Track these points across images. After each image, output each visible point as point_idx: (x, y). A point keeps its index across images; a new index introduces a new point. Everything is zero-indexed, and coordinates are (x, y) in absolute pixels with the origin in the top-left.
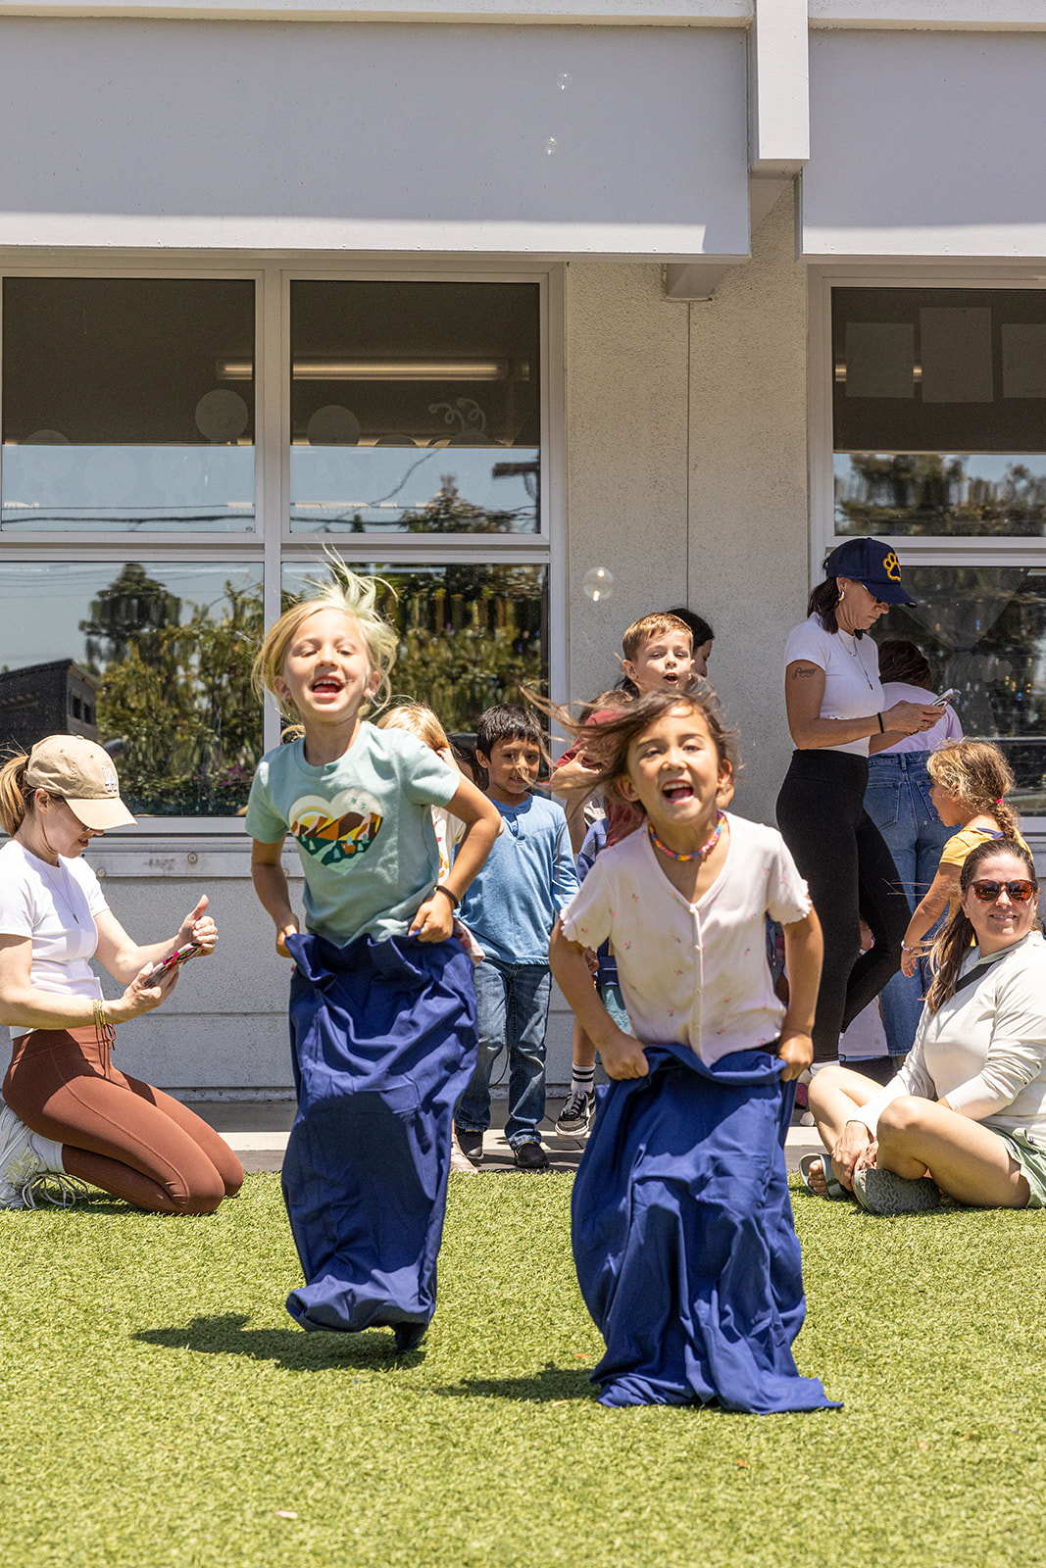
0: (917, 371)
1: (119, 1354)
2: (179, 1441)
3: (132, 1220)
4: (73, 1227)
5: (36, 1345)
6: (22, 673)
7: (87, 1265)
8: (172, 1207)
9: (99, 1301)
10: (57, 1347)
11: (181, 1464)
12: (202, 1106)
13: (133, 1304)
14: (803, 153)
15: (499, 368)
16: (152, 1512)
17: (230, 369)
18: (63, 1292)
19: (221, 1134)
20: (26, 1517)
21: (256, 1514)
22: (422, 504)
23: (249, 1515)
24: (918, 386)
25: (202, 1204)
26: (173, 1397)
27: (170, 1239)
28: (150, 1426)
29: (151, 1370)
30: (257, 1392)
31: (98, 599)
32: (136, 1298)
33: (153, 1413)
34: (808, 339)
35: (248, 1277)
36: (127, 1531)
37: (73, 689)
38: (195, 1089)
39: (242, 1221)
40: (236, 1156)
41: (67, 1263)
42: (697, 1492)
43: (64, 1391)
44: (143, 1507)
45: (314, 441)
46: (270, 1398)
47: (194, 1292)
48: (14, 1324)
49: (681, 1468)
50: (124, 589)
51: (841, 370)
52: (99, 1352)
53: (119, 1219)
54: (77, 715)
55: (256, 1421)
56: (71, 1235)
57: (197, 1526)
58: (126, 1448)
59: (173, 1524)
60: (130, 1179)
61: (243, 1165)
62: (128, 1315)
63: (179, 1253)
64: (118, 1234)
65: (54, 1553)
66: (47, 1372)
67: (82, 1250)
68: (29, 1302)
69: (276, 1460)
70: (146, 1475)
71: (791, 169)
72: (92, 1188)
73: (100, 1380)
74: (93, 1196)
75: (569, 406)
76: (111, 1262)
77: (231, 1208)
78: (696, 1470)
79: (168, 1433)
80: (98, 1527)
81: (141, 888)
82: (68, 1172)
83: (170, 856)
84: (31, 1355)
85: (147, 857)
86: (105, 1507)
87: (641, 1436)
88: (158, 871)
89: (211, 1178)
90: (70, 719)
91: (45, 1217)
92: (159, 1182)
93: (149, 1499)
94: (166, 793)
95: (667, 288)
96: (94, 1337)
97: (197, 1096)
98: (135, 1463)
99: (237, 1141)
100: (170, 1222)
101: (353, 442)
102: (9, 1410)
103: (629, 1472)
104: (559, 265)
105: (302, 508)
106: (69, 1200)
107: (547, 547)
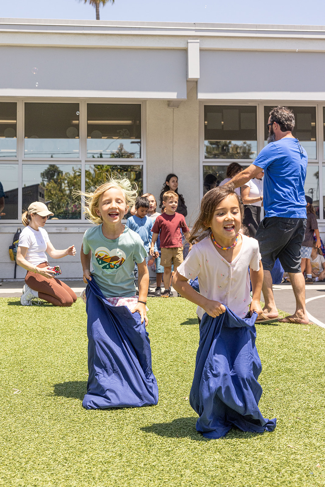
0: (223, 123)
1: (51, 338)
2: (64, 358)
3: (53, 308)
4: (40, 310)
5: (33, 336)
6: (28, 187)
7: (44, 318)
8: (61, 305)
9: (46, 326)
10: (37, 336)
11: (64, 363)
12: (67, 282)
13: (53, 327)
14: (199, 77)
15: (132, 122)
16: (58, 373)
17: (74, 122)
18: (38, 324)
19: (72, 288)
20: (31, 375)
21: (80, 374)
22: (115, 151)
23: (79, 374)
24: (223, 126)
25: (68, 304)
26: (62, 348)
27: (62, 312)
28: (57, 354)
29: (58, 342)
30: (80, 346)
31: (45, 171)
32: (54, 326)
33: (58, 351)
34: (199, 116)
35: (78, 321)
36: (53, 378)
37: (40, 191)
38: (66, 278)
39: (76, 308)
40: (75, 294)
41: (39, 318)
42: (175, 368)
43: (39, 346)
44: (56, 372)
45: (92, 138)
46: (83, 348)
47: (67, 324)
48: (28, 331)
49: (172, 363)
50: (50, 169)
51: (206, 122)
52: (46, 338)
53: (50, 308)
54: (40, 196)
55: (80, 353)
56: (40, 311)
57: (68, 377)
58: (52, 359)
59: (62, 376)
60: (53, 299)
61: (77, 295)
62: (53, 329)
63: (63, 315)
64: (50, 311)
65: (37, 383)
66: (35, 342)
67: (43, 314)
68: (31, 326)
69: (85, 362)
70: (57, 365)
71: (196, 80)
72: (44, 301)
73: (47, 344)
74: (45, 303)
75: (147, 131)
76: (48, 317)
77: (74, 305)
78: (175, 364)
79: (61, 356)
80: (46, 377)
81: (55, 235)
82: (39, 298)
83: (61, 228)
84: (32, 338)
85: (56, 228)
86: (48, 372)
87: (163, 356)
88: (58, 231)
89: (70, 299)
90: (39, 197)
91: (34, 307)
92: (59, 300)
93: (57, 371)
94: (60, 213)
95: (169, 105)
96: (45, 334)
97: (67, 280)
98: (54, 363)
99: (75, 290)
100: (61, 308)
101: (101, 138)
102: (27, 351)
103: (161, 364)
104: (145, 101)
105: (89, 151)
106: (39, 303)
107: (143, 161)
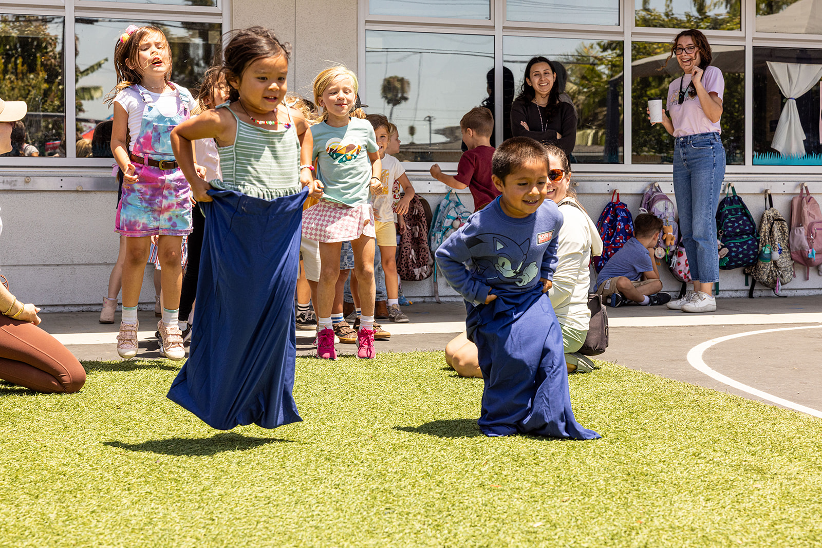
85: (1, 179)
89: (81, 370)
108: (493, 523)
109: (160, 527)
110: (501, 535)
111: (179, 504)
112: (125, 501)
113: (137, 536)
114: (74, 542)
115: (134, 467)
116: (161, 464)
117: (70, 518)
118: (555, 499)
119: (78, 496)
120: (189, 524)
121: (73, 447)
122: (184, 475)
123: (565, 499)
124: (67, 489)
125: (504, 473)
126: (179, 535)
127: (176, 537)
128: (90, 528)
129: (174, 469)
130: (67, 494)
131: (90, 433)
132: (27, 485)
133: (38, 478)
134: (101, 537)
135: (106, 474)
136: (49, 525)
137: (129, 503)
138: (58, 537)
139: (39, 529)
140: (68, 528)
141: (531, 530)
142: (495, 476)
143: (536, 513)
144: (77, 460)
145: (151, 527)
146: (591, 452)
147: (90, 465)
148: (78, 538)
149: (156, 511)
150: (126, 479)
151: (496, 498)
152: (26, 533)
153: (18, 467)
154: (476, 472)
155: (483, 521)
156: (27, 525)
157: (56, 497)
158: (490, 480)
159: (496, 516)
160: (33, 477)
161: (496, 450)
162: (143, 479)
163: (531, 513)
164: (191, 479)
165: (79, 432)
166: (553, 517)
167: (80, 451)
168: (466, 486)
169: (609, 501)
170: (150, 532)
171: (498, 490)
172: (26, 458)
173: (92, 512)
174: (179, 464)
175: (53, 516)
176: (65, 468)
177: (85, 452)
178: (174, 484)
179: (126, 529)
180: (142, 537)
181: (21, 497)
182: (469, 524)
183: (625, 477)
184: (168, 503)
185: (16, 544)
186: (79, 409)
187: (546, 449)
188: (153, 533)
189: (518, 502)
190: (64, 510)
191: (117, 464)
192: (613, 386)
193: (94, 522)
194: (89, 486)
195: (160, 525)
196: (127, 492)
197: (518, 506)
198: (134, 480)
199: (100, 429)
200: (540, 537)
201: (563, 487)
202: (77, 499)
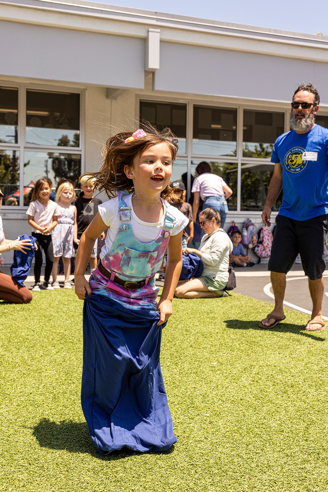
75: (86, 120)
95: (107, 96)
104: (84, 91)
107: (81, 151)
108: (197, 363)
109: (68, 363)
110: (201, 368)
111: (74, 353)
112: (53, 351)
113: (60, 367)
114: (36, 369)
115: (55, 336)
116: (65, 335)
117: (33, 359)
118: (220, 352)
119: (35, 349)
120: (79, 362)
121: (30, 327)
122: (75, 340)
123: (224, 352)
124: (30, 346)
125: (199, 341)
126: (76, 366)
127: (75, 368)
128: (41, 363)
129: (71, 338)
130: (31, 348)
131: (36, 321)
132: (14, 344)
133: (18, 341)
134: (46, 367)
135: (44, 340)
136: (25, 362)
137: (55, 352)
138: (29, 367)
139: (22, 363)
140: (33, 363)
141: (213, 366)
142: (196, 342)
143: (214, 359)
144: (32, 333)
145: (65, 363)
146: (232, 332)
147: (38, 336)
148: (37, 367)
149: (66, 356)
150: (52, 342)
151: (197, 352)
152: (17, 365)
153: (10, 336)
154: (188, 340)
155: (193, 362)
156: (17, 361)
157: (26, 349)
158: (194, 343)
159: (198, 360)
160: (16, 340)
161: (195, 330)
162: (59, 342)
163: (212, 358)
164: (78, 342)
165: (31, 320)
166: (221, 360)
167: (33, 329)
168: (185, 346)
169: (241, 354)
170: (65, 365)
171: (198, 348)
172: (12, 332)
173: (41, 356)
174: (72, 336)
175: (26, 358)
176: (28, 337)
177: (35, 329)
178: (71, 344)
179: (55, 364)
180: (62, 367)
181: (13, 349)
182: (188, 363)
183: (246, 343)
184: (70, 353)
185: (13, 370)
186: (30, 311)
187: (214, 330)
188: (66, 365)
189: (206, 354)
190: (30, 355)
191: (48, 335)
192: (237, 303)
193: (43, 361)
194: (39, 344)
195: (68, 362)
196: (54, 347)
197: (206, 355)
198: (56, 342)
199: (40, 320)
200: (217, 369)
201: (223, 347)
202: (35, 350)
